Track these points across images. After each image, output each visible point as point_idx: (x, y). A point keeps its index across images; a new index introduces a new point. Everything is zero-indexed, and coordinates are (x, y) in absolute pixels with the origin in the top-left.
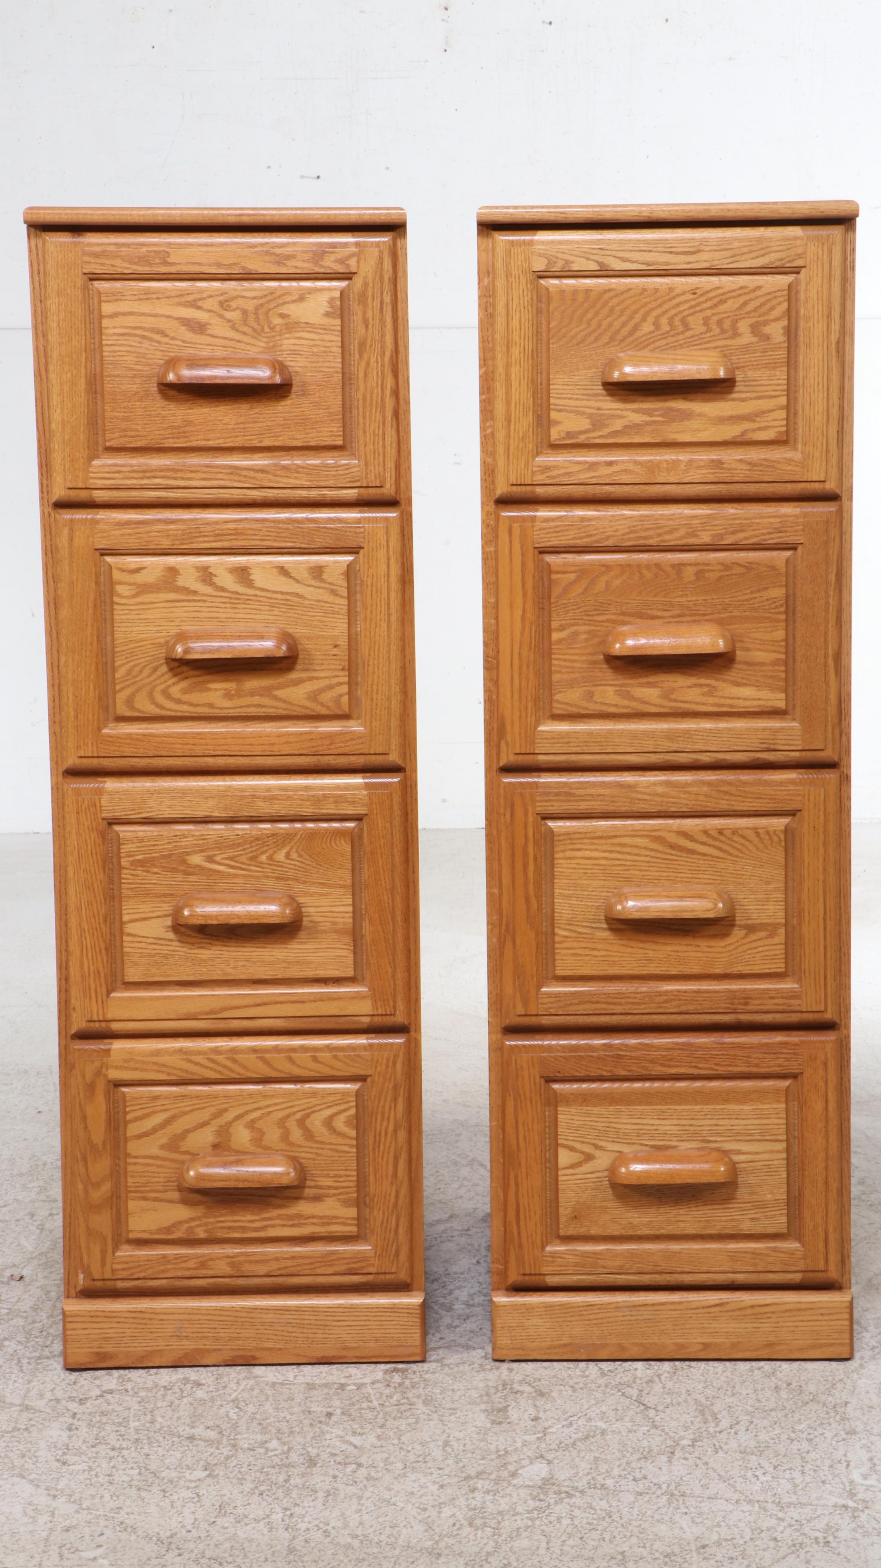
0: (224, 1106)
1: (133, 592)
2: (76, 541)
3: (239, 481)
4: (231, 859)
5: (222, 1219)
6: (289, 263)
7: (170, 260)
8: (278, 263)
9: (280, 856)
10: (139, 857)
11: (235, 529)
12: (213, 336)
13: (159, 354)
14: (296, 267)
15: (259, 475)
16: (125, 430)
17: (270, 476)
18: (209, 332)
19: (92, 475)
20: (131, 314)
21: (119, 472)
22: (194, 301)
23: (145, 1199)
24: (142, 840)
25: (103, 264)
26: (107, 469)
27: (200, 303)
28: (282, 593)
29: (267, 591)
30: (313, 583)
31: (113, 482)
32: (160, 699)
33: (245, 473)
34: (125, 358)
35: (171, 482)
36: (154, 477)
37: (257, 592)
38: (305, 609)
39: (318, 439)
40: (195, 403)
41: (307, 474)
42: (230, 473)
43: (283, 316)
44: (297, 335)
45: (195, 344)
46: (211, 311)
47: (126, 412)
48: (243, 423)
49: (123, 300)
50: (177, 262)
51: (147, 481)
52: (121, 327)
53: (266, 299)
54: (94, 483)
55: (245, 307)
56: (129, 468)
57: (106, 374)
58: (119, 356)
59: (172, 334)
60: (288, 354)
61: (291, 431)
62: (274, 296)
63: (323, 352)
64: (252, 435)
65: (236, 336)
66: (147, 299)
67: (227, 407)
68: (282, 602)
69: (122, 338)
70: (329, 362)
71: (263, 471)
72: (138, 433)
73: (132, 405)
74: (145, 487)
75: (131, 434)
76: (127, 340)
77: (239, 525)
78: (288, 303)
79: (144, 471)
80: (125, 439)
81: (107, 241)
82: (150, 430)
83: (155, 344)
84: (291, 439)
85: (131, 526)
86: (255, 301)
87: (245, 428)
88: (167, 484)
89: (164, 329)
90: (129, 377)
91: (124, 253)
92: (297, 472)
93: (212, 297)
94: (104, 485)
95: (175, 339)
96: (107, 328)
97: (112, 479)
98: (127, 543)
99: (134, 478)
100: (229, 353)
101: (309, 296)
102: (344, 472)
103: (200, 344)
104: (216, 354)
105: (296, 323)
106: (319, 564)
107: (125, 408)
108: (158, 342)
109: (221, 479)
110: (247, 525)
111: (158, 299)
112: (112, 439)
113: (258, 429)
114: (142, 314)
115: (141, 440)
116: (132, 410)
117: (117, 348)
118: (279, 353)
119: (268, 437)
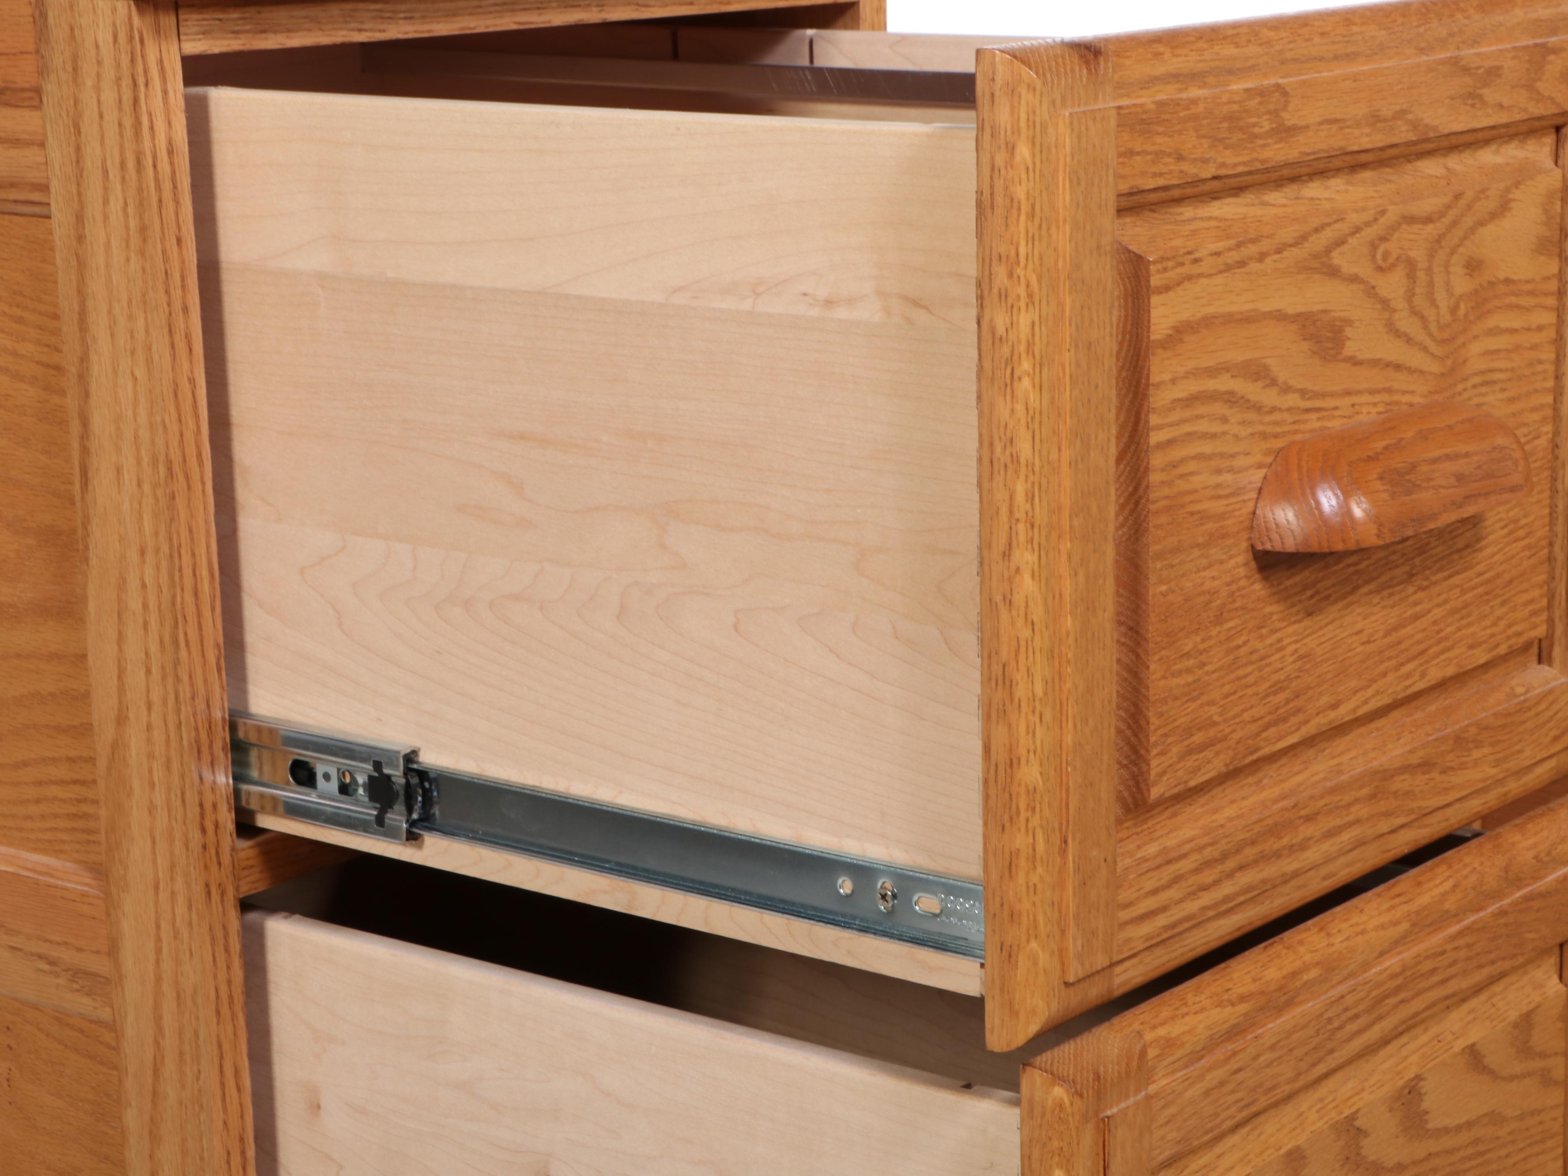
3: (1387, 814)
6: (1489, 94)
7: (1290, 118)
8: (1473, 98)
12: (1356, 362)
13: (1258, 452)
16: (1189, 731)
18: (1350, 348)
19: (1123, 915)
20: (1208, 322)
22: (1328, 250)
25: (1157, 156)
26: (1150, 884)
27: (1337, 258)
28: (1469, 1125)
29: (1446, 1131)
30: (1518, 1067)
31: (1162, 921)
34: (1196, 481)
35: (1270, 871)
36: (1242, 868)
37: (1433, 1146)
38: (1503, 1152)
39: (1510, 632)
40: (1317, 593)
41: (1492, 744)
42: (1372, 797)
43: (1473, 266)
44: (1493, 321)
45: (1323, 395)
46: (1354, 279)
47: (1189, 671)
48: (1395, 629)
49: (1190, 278)
50: (1302, 123)
51: (1227, 888)
52: (1187, 375)
53: (1446, 220)
54: (1128, 941)
55: (1412, 254)
56: (1195, 857)
57: (1154, 548)
58: (1182, 476)
59: (1282, 376)
60: (1474, 387)
61: (1469, 625)
62: (1463, 202)
63: (1531, 365)
64: (1409, 661)
65: (1393, 350)
66: (1242, 264)
67: (1372, 586)
68: (1470, 1151)
69: (1188, 413)
70: (1536, 391)
71: (1425, 766)
72: (1212, 732)
73: (1203, 640)
74: (1224, 908)
75: (1198, 738)
76: (1199, 417)
77: (1407, 954)
78: (1482, 223)
79: (1224, 856)
80: (1190, 763)
81: (1160, 69)
82: (1236, 710)
83: (1251, 416)
84: (1471, 647)
85: (1219, 1054)
86: (1430, 227)
87: (1399, 643)
88: (1264, 882)
89: (1269, 361)
90: (1198, 545)
91: (1200, 108)
92: (1479, 745)
93: (1357, 230)
94: (1148, 938)
95: (1286, 389)
96: (1158, 385)
97: (1163, 909)
98: (1216, 1115)
99: (1205, 888)
100: (1380, 409)
101: (1516, 194)
102: (1550, 713)
103: (1333, 395)
104: (1360, 418)
105: (1491, 284)
106: (1525, 1008)
107: (1187, 655)
108: (1258, 408)
109: (1358, 821)
110: (1417, 949)
111: (1262, 257)
112: (1164, 773)
113: (1419, 637)
114: (1229, 319)
115: (1217, 754)
116: (1203, 658)
117: (1177, 453)
118: (1460, 387)
119: (1437, 655)
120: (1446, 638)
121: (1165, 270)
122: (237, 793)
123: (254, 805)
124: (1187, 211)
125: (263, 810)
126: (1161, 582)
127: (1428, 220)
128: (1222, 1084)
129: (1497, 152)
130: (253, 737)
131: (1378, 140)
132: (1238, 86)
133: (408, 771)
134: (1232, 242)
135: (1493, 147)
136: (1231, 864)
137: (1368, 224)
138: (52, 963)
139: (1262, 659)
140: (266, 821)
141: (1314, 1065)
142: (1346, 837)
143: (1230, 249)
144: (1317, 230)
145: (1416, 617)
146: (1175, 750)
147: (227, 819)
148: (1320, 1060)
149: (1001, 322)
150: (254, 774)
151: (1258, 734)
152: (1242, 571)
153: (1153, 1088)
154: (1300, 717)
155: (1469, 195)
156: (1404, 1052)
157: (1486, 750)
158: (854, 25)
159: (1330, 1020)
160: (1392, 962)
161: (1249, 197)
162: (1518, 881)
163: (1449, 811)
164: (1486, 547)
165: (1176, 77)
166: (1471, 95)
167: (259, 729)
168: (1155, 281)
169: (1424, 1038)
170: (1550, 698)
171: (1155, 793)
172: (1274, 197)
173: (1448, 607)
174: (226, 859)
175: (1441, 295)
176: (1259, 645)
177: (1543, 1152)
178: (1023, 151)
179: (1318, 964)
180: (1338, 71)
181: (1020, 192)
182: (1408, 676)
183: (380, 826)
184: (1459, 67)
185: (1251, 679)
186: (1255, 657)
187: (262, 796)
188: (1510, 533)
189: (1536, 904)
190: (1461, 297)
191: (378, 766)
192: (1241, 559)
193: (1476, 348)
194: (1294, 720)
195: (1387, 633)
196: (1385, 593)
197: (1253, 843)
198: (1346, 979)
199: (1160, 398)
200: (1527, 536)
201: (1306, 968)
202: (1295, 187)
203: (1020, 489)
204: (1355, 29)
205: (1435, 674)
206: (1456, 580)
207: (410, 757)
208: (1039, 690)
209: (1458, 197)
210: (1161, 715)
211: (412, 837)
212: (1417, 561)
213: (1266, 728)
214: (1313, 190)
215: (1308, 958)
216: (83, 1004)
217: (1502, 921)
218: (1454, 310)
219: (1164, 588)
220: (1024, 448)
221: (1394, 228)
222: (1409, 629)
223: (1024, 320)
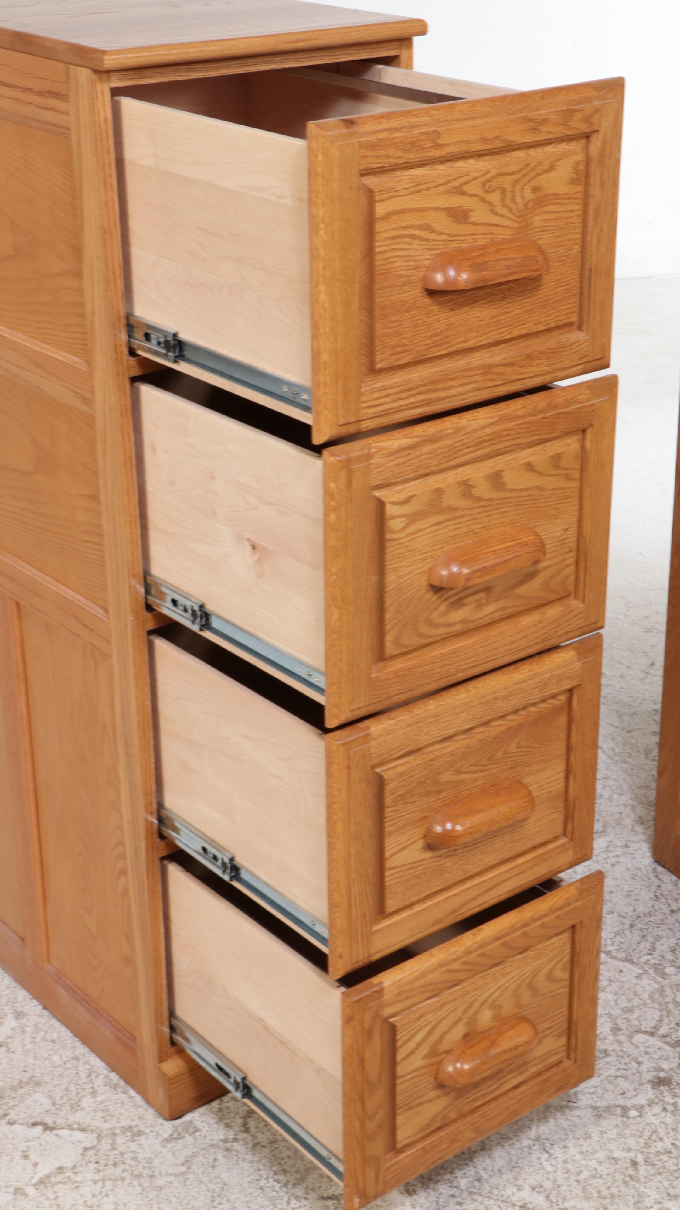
0: (473, 998)
1: (403, 524)
2: (355, 484)
3: (491, 380)
4: (474, 765)
5: (468, 1096)
6: (543, 128)
7: (441, 141)
8: (534, 130)
9: (512, 748)
10: (400, 792)
11: (493, 433)
12: (475, 224)
13: (427, 255)
14: (549, 132)
15: (508, 369)
16: (394, 347)
17: (517, 369)
18: (472, 219)
19: (363, 405)
20: (402, 211)
21: (388, 395)
22: (461, 186)
23: (410, 1109)
24: (401, 775)
25: (378, 157)
26: (376, 395)
27: (465, 188)
28: (527, 489)
29: (515, 490)
30: (553, 472)
31: (381, 408)
32: (424, 629)
33: (497, 370)
34: (397, 264)
35: (433, 395)
36: (419, 394)
37: (508, 494)
38: (544, 500)
39: (557, 319)
40: (456, 303)
41: (546, 359)
42: (484, 374)
43: (535, 190)
44: (546, 209)
45: (459, 235)
46: (474, 195)
47: (394, 327)
48: (496, 316)
49: (393, 197)
50: (447, 143)
51: (412, 400)
52: (393, 229)
53: (521, 174)
54: (365, 414)
55: (504, 186)
56: (397, 389)
57: (378, 286)
58: (390, 263)
59: (439, 229)
60: (537, 232)
61: (535, 316)
62: (530, 167)
63: (567, 224)
64: (503, 328)
65: (495, 220)
66: (418, 192)
67: (484, 301)
68: (527, 498)
69: (393, 241)
70: (571, 233)
71: (511, 365)
72: (405, 348)
73: (401, 317)
74: (410, 406)
75: (399, 349)
76: (398, 243)
77: (495, 429)
78: (540, 174)
79: (411, 389)
80: (395, 357)
81: (380, 127)
82: (417, 341)
83: (423, 243)
84: (535, 324)
85: (403, 453)
86: (513, 177)
87: (498, 321)
88: (430, 399)
89: (432, 224)
90: (399, 286)
91: (398, 140)
92: (539, 358)
93: (475, 178)
94: (374, 413)
95: (441, 233)
96: (379, 233)
97: (382, 404)
98: (400, 473)
99: (401, 399)
100: (488, 240)
101: (558, 163)
102: (576, 349)
103: (464, 235)
104: (477, 243)
105: (546, 196)
106: (558, 452)
107: (393, 322)
108: (427, 240)
109: (476, 382)
110: (502, 427)
111: (428, 189)
112: (382, 360)
113: (508, 319)
114: (412, 210)
115: (408, 355)
116: (401, 323)
117: (388, 255)
118: (529, 232)
119: (517, 327)
120: (522, 321)
121: (382, 194)
122: (129, 342)
123: (135, 347)
124: (398, 173)
125: (139, 349)
126: (381, 297)
127: (512, 174)
128: (403, 463)
129: (554, 147)
130: (135, 324)
131: (485, 147)
132: (416, 131)
133: (174, 339)
134: (414, 184)
135: (553, 145)
136: (413, 392)
137: (481, 176)
138: (77, 393)
139: (429, 324)
140: (140, 352)
141: (448, 461)
142: (471, 387)
143: (413, 187)
144: (455, 179)
145: (507, 313)
146: (388, 353)
147: (125, 351)
148: (451, 460)
149: (314, 211)
150: (136, 335)
151: (427, 350)
152: (420, 295)
153: (372, 461)
154: (448, 345)
155: (533, 164)
156: (499, 462)
157: (543, 361)
158: (398, 66)
159: (456, 447)
160: (488, 431)
161: (428, 168)
162: (556, 407)
163: (525, 381)
164: (544, 289)
165: (388, 130)
166: (533, 129)
167: (138, 322)
168: (377, 198)
169: (509, 458)
170: (579, 343)
171: (378, 366)
172: (441, 167)
173: (523, 310)
174: (125, 363)
175: (519, 200)
176: (427, 320)
177: (566, 503)
178: (320, 157)
179: (453, 428)
180: (467, 123)
181: (319, 170)
182: (502, 333)
183: (165, 356)
184: (526, 119)
185: (423, 331)
186: (426, 324)
187: (139, 344)
188: (557, 284)
189: (563, 416)
190: (529, 201)
191: (166, 336)
192: (419, 291)
193: (538, 218)
194: (445, 346)
195: (492, 318)
196: (491, 304)
197: (424, 385)
198: (466, 434)
199: (378, 237)
200: (566, 285)
201: (448, 429)
202: (450, 163)
203: (320, 265)
204: (477, 108)
205: (516, 333)
206: (527, 300)
207: (175, 335)
208: (327, 330)
209: (527, 165)
210: (381, 341)
211: (175, 361)
212: (507, 293)
213: (431, 348)
214: (460, 164)
215: (449, 426)
216: (85, 408)
217: (545, 420)
218: (526, 205)
219: (382, 299)
220: (322, 253)
221: (494, 177)
222: (503, 317)
223: (321, 211)
